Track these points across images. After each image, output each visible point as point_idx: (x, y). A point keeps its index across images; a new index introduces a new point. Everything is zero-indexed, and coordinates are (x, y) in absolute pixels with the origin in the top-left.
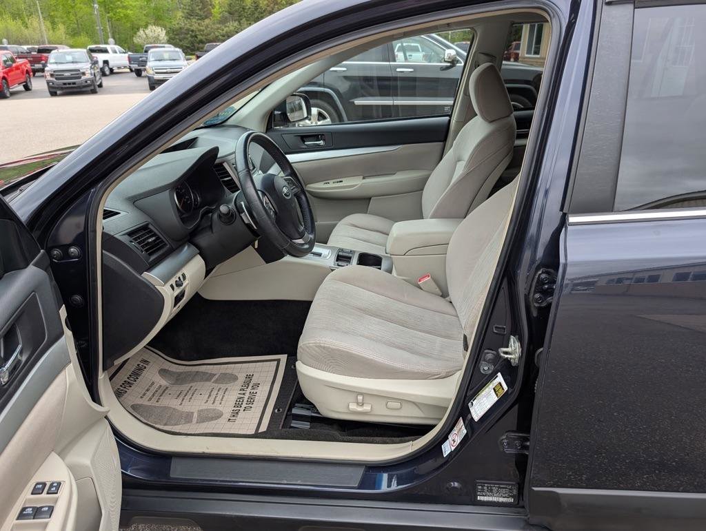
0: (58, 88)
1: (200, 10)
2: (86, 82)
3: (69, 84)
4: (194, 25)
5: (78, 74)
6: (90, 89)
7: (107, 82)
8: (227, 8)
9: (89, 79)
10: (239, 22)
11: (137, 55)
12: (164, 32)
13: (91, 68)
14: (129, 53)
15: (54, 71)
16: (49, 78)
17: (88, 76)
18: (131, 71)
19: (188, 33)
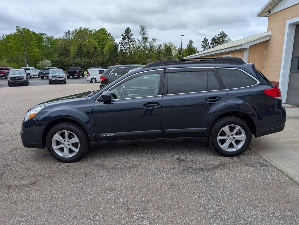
0: (12, 83)
1: (65, 54)
2: (24, 81)
3: (17, 82)
4: (63, 59)
5: (21, 78)
6: (26, 84)
7: (31, 81)
8: (76, 53)
9: (25, 80)
10: (81, 58)
11: (42, 71)
12: (50, 62)
13: (26, 76)
14: (39, 70)
15: (12, 77)
16: (9, 80)
17: (25, 79)
18: (39, 77)
19: (60, 63)
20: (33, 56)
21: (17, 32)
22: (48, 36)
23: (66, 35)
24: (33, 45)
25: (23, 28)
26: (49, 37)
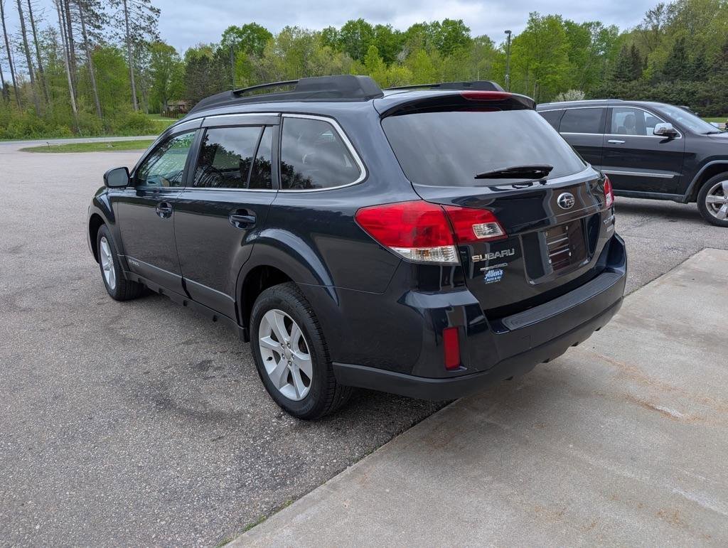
1: (630, 71)
4: (618, 87)
8: (663, 68)
10: (672, 82)
12: (583, 95)
20: (554, 81)
21: (531, 28)
22: (605, 27)
23: (648, 20)
24: (557, 56)
25: (546, 15)
26: (606, 30)
